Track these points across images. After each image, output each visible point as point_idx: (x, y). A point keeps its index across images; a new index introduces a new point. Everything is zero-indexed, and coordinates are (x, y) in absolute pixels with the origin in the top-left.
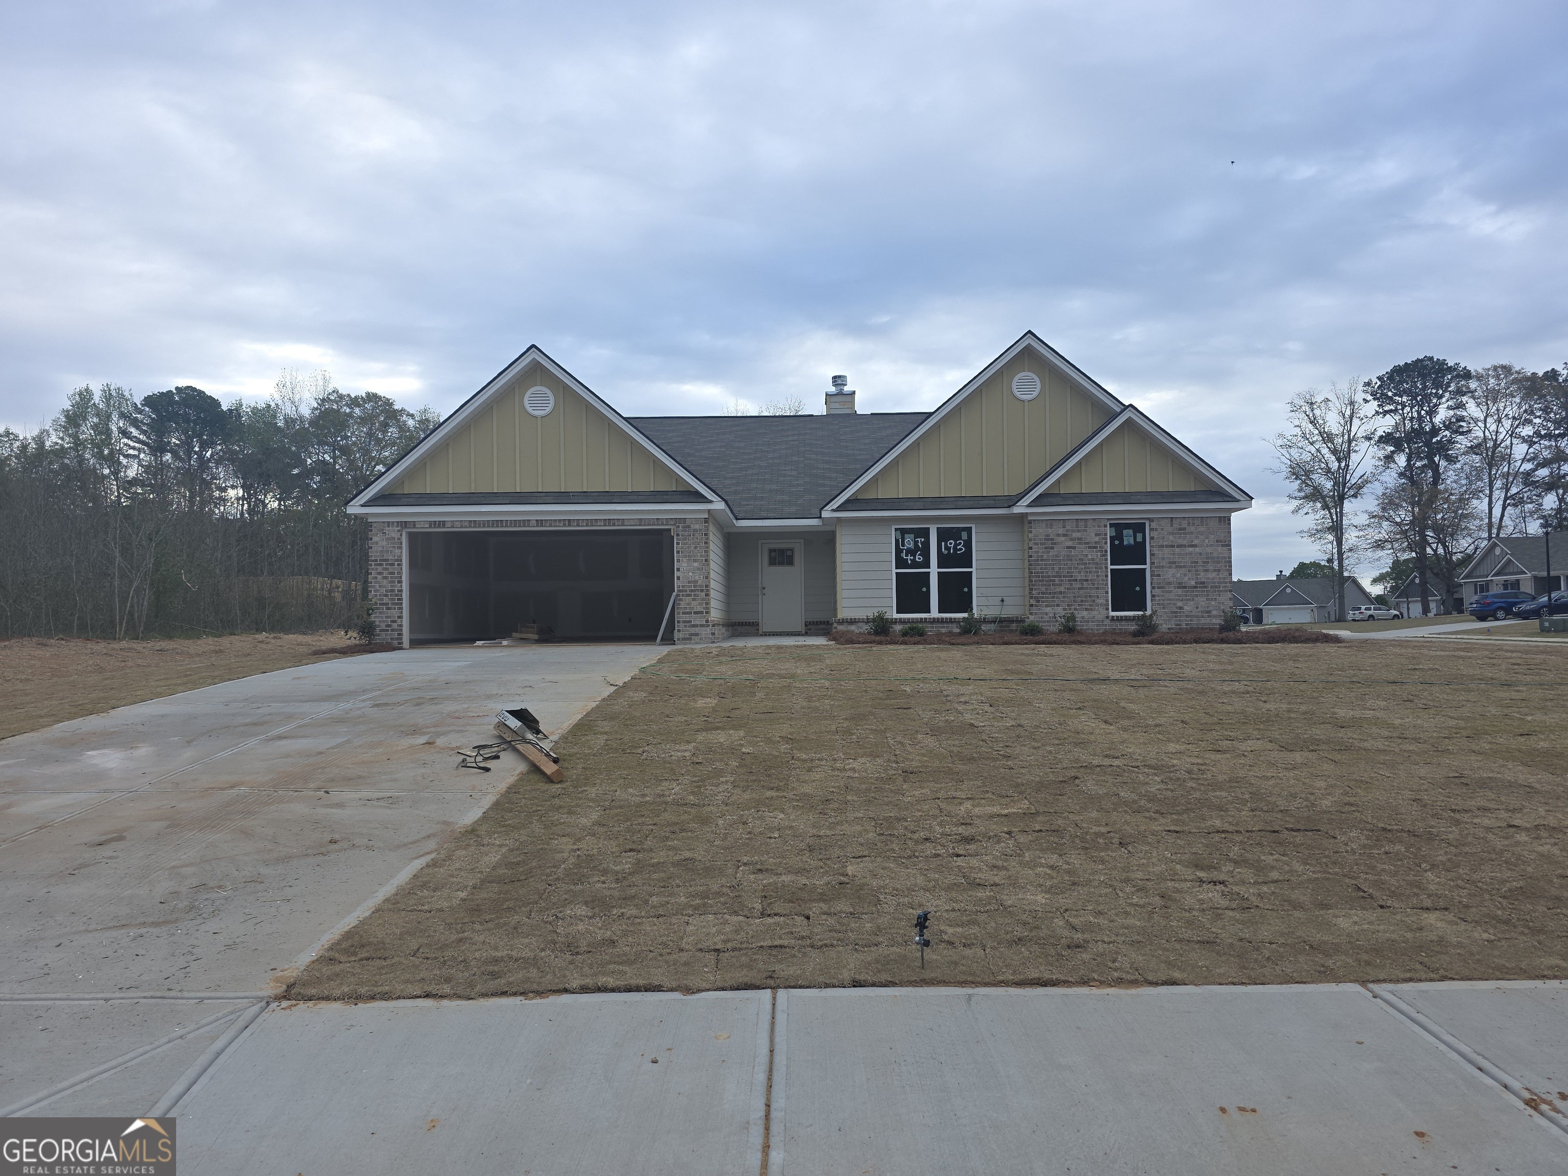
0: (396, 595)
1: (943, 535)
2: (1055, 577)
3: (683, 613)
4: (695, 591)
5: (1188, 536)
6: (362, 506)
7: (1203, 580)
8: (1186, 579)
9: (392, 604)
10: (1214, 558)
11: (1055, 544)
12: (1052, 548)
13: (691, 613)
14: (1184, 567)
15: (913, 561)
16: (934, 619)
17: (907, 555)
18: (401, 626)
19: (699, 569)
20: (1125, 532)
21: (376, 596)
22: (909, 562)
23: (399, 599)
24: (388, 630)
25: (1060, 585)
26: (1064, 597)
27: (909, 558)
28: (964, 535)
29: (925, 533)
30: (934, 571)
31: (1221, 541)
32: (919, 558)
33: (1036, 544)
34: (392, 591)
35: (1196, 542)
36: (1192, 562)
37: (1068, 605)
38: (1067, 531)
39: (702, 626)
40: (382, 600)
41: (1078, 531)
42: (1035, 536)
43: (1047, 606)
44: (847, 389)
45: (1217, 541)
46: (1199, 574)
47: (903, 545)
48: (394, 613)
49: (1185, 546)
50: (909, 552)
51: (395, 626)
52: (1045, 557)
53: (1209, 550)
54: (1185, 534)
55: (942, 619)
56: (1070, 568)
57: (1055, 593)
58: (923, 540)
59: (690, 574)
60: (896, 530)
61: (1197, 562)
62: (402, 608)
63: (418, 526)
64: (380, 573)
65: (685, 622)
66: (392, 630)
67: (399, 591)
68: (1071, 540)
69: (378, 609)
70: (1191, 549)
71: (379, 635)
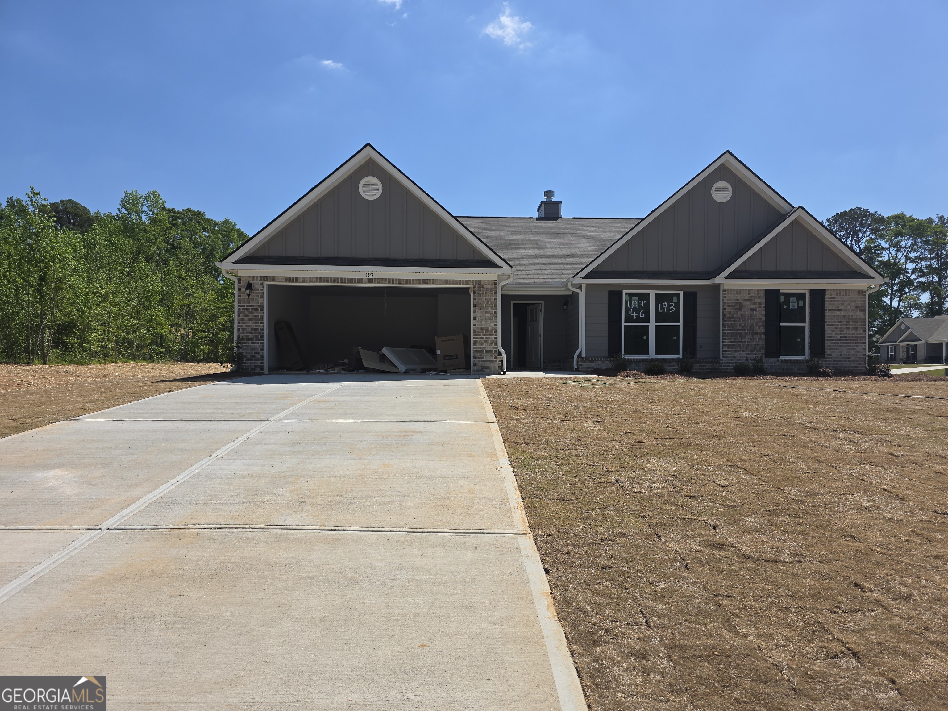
0: (259, 333)
1: (660, 298)
2: (742, 330)
3: (478, 351)
4: (487, 335)
5: (836, 303)
6: (234, 263)
7: (846, 335)
8: (834, 334)
9: (256, 340)
10: (853, 319)
11: (742, 306)
12: (740, 310)
13: (483, 351)
14: (833, 325)
15: (638, 317)
16: (652, 359)
17: (633, 313)
18: (263, 356)
19: (490, 319)
20: (791, 299)
21: (243, 333)
22: (635, 318)
23: (261, 336)
24: (252, 360)
25: (746, 336)
26: (748, 345)
27: (635, 314)
28: (675, 299)
29: (647, 297)
30: (652, 324)
31: (858, 307)
32: (642, 315)
33: (729, 306)
34: (256, 329)
35: (841, 308)
36: (839, 322)
37: (750, 351)
38: (751, 297)
39: (491, 361)
40: (248, 336)
41: (759, 298)
42: (728, 300)
43: (735, 351)
44: (554, 199)
45: (856, 307)
46: (843, 331)
47: (631, 305)
48: (258, 346)
49: (834, 310)
50: (635, 310)
51: (258, 356)
52: (735, 316)
53: (850, 314)
54: (834, 301)
55: (658, 359)
56: (753, 324)
57: (741, 342)
58: (645, 301)
59: (484, 322)
60: (626, 294)
61: (841, 322)
62: (263, 343)
63: (276, 280)
64: (247, 316)
65: (479, 358)
66: (256, 360)
67: (261, 330)
68: (754, 304)
69: (244, 343)
70: (838, 313)
71: (245, 363)
